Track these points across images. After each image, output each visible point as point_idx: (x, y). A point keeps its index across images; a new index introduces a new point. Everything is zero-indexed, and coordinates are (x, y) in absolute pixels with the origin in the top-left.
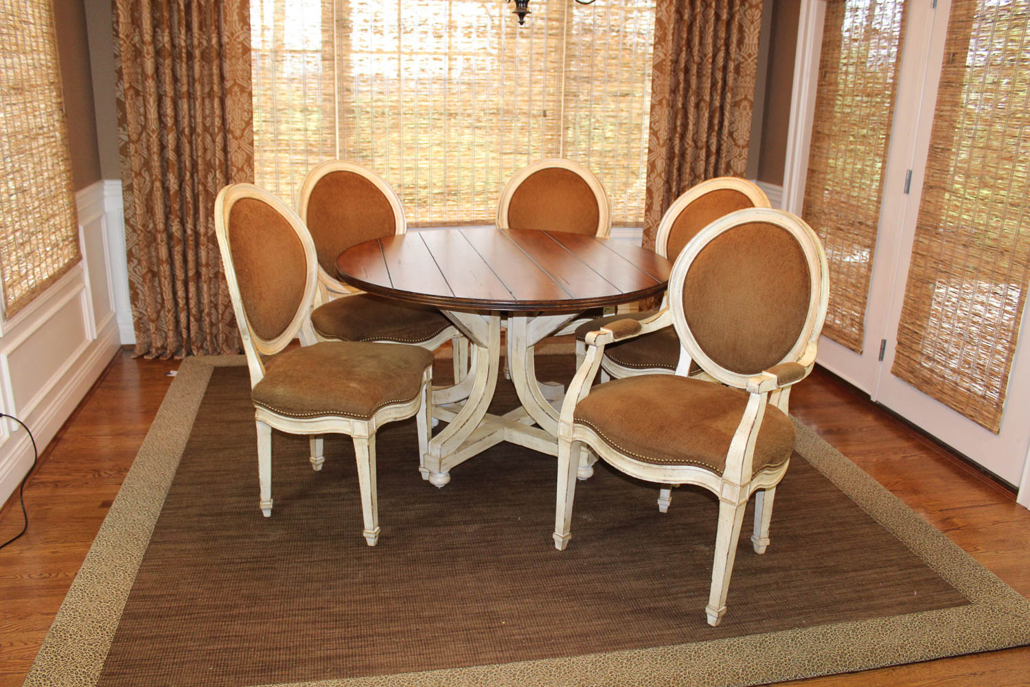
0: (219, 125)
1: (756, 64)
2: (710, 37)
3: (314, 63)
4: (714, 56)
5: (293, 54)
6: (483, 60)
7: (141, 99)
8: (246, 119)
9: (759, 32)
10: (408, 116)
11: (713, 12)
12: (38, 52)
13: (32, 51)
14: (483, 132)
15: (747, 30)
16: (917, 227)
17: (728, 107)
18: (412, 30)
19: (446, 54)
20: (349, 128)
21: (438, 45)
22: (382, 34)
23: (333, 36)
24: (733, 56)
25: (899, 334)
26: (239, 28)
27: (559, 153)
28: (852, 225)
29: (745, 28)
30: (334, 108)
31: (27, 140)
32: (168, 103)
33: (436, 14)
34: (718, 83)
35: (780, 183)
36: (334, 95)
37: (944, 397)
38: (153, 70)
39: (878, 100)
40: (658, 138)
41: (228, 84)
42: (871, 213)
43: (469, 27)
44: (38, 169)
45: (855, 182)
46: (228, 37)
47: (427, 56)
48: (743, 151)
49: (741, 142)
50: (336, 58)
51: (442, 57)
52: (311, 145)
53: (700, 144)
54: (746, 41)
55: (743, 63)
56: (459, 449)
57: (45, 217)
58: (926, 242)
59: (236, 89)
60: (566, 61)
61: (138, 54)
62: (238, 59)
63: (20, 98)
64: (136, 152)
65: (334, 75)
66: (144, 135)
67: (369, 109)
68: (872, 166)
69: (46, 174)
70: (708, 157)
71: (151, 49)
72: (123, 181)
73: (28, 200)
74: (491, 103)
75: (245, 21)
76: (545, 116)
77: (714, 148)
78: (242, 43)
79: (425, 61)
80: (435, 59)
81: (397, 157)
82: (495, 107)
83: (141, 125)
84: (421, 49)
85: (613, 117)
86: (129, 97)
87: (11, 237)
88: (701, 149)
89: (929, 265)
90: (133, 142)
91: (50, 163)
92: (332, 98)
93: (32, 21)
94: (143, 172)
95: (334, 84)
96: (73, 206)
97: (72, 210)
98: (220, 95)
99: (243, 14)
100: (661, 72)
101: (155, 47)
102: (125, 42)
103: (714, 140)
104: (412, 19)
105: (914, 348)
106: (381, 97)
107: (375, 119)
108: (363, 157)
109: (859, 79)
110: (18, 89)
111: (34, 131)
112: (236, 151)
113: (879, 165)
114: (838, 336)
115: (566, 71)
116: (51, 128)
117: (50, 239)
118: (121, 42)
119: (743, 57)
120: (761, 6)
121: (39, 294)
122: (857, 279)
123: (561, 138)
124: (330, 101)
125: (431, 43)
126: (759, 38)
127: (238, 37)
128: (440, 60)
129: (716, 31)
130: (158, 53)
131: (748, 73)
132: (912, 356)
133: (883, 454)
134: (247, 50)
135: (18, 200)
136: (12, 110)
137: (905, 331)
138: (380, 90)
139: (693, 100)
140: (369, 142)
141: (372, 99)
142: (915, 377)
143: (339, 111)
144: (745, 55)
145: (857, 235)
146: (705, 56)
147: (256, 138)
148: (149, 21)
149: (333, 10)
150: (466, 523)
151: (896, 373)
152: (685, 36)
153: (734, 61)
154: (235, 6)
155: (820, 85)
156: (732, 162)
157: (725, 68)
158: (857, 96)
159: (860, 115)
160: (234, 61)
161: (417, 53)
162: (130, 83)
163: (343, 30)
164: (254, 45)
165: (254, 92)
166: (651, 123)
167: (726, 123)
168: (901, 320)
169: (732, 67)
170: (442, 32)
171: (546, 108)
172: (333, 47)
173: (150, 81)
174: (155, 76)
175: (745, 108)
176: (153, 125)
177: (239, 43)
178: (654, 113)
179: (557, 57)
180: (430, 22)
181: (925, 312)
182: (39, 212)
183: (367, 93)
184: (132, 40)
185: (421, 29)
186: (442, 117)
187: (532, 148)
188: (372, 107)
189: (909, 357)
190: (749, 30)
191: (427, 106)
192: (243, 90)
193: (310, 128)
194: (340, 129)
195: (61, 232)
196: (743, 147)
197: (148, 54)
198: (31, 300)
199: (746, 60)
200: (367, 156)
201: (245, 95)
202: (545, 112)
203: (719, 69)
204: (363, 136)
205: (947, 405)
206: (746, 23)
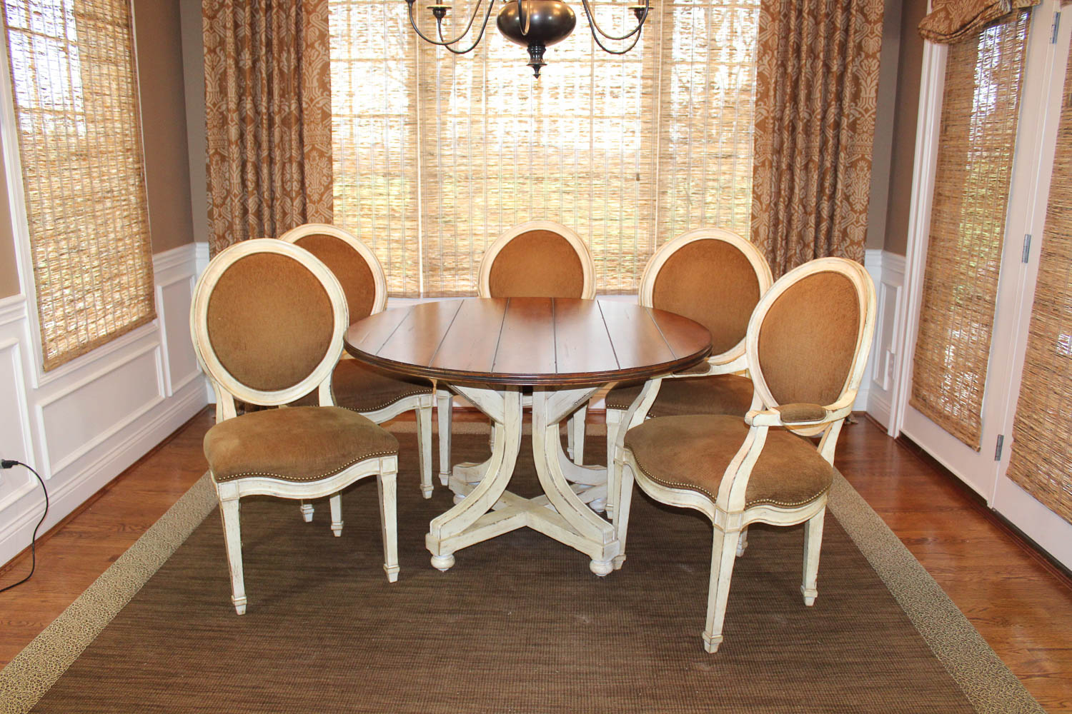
0: (297, 189)
1: (874, 120)
2: (818, 91)
3: (396, 128)
4: (825, 112)
5: (375, 119)
6: (571, 122)
7: (226, 164)
8: (325, 184)
9: (877, 85)
10: (492, 180)
11: (821, 63)
12: (113, 121)
13: (105, 120)
14: (570, 197)
15: (863, 83)
16: (1035, 302)
17: (841, 168)
18: (496, 92)
19: (531, 116)
20: (431, 193)
21: (523, 107)
22: (465, 97)
23: (415, 100)
24: (846, 111)
25: (1014, 429)
26: (319, 94)
27: (654, 219)
28: (970, 299)
29: (861, 81)
30: (417, 173)
31: (89, 203)
32: (250, 167)
33: (520, 75)
34: (829, 141)
35: (903, 253)
36: (417, 159)
37: (1061, 508)
38: (237, 136)
39: (997, 154)
40: (761, 203)
41: (306, 150)
42: (989, 286)
43: (556, 88)
44: (101, 230)
45: (973, 250)
46: (307, 103)
47: (512, 119)
48: (861, 217)
49: (858, 207)
50: (419, 122)
51: (528, 119)
52: (393, 210)
53: (809, 209)
54: (863, 95)
55: (859, 119)
56: (465, 532)
57: (107, 276)
58: (1044, 319)
59: (315, 153)
60: (661, 121)
61: (224, 121)
62: (318, 124)
63: (83, 163)
64: (220, 215)
65: (416, 139)
66: (229, 199)
67: (451, 174)
68: (991, 231)
69: (112, 236)
70: (818, 224)
71: (235, 116)
72: (210, 244)
73: (85, 259)
74: (579, 166)
75: (325, 87)
76: (638, 179)
77: (825, 214)
78: (321, 108)
79: (510, 124)
80: (520, 121)
81: (482, 223)
82: (585, 170)
83: (226, 190)
84: (506, 111)
85: (714, 180)
86: (214, 163)
87: (58, 294)
88: (810, 214)
89: (1046, 347)
90: (217, 207)
91: (119, 225)
92: (414, 163)
93: (108, 93)
94: (227, 235)
95: (416, 148)
96: (149, 267)
97: (145, 270)
98: (299, 159)
99: (323, 81)
100: (764, 131)
101: (240, 114)
102: (212, 110)
103: (825, 206)
104: (496, 81)
105: (1029, 446)
106: (464, 161)
107: (458, 184)
108: (446, 222)
109: (979, 131)
110: (81, 155)
111: (100, 194)
112: (313, 215)
113: (998, 230)
114: (956, 429)
115: (660, 132)
116: (123, 192)
117: (112, 298)
118: (208, 110)
119: (860, 113)
120: (878, 55)
121: (91, 350)
122: (974, 363)
123: (656, 203)
124: (412, 165)
125: (515, 105)
126: (877, 91)
127: (318, 103)
128: (526, 122)
129: (826, 85)
130: (243, 120)
131: (865, 130)
132: (1029, 457)
133: (981, 572)
134: (327, 115)
135: (70, 259)
136: (71, 175)
137: (1021, 426)
138: (463, 154)
139: (799, 161)
140: (452, 207)
141: (455, 162)
142: (1032, 481)
143: (422, 175)
144: (860, 110)
145: (975, 312)
146: (814, 112)
147: (336, 202)
148: (234, 90)
149: (416, 74)
150: (450, 612)
151: (1011, 476)
152: (789, 90)
153: (848, 116)
154: (315, 73)
155: (942, 141)
156: (848, 230)
157: (837, 125)
158: (977, 151)
159: (979, 172)
160: (312, 126)
161: (501, 116)
162: (216, 149)
163: (426, 94)
164: (334, 111)
165: (334, 157)
166: (754, 186)
167: (840, 186)
168: (1017, 413)
169: (846, 124)
170: (528, 94)
171: (639, 171)
172: (416, 111)
173: (234, 147)
174: (239, 142)
175: (862, 170)
176: (236, 190)
177: (319, 109)
178: (757, 176)
179: (649, 117)
180: (516, 83)
181: (1042, 404)
182: (100, 271)
183: (450, 157)
184: (219, 108)
185: (506, 90)
186: (528, 181)
187: (624, 213)
188: (456, 172)
189: (1025, 457)
190: (866, 82)
191: (511, 170)
192: (322, 154)
193: (391, 193)
194: (423, 194)
195: (129, 291)
196: (860, 213)
197: (232, 121)
198: (80, 355)
199: (863, 116)
200: (450, 221)
201: (325, 160)
202: (638, 175)
203: (829, 126)
204: (445, 201)
205: (1064, 518)
206: (862, 74)
